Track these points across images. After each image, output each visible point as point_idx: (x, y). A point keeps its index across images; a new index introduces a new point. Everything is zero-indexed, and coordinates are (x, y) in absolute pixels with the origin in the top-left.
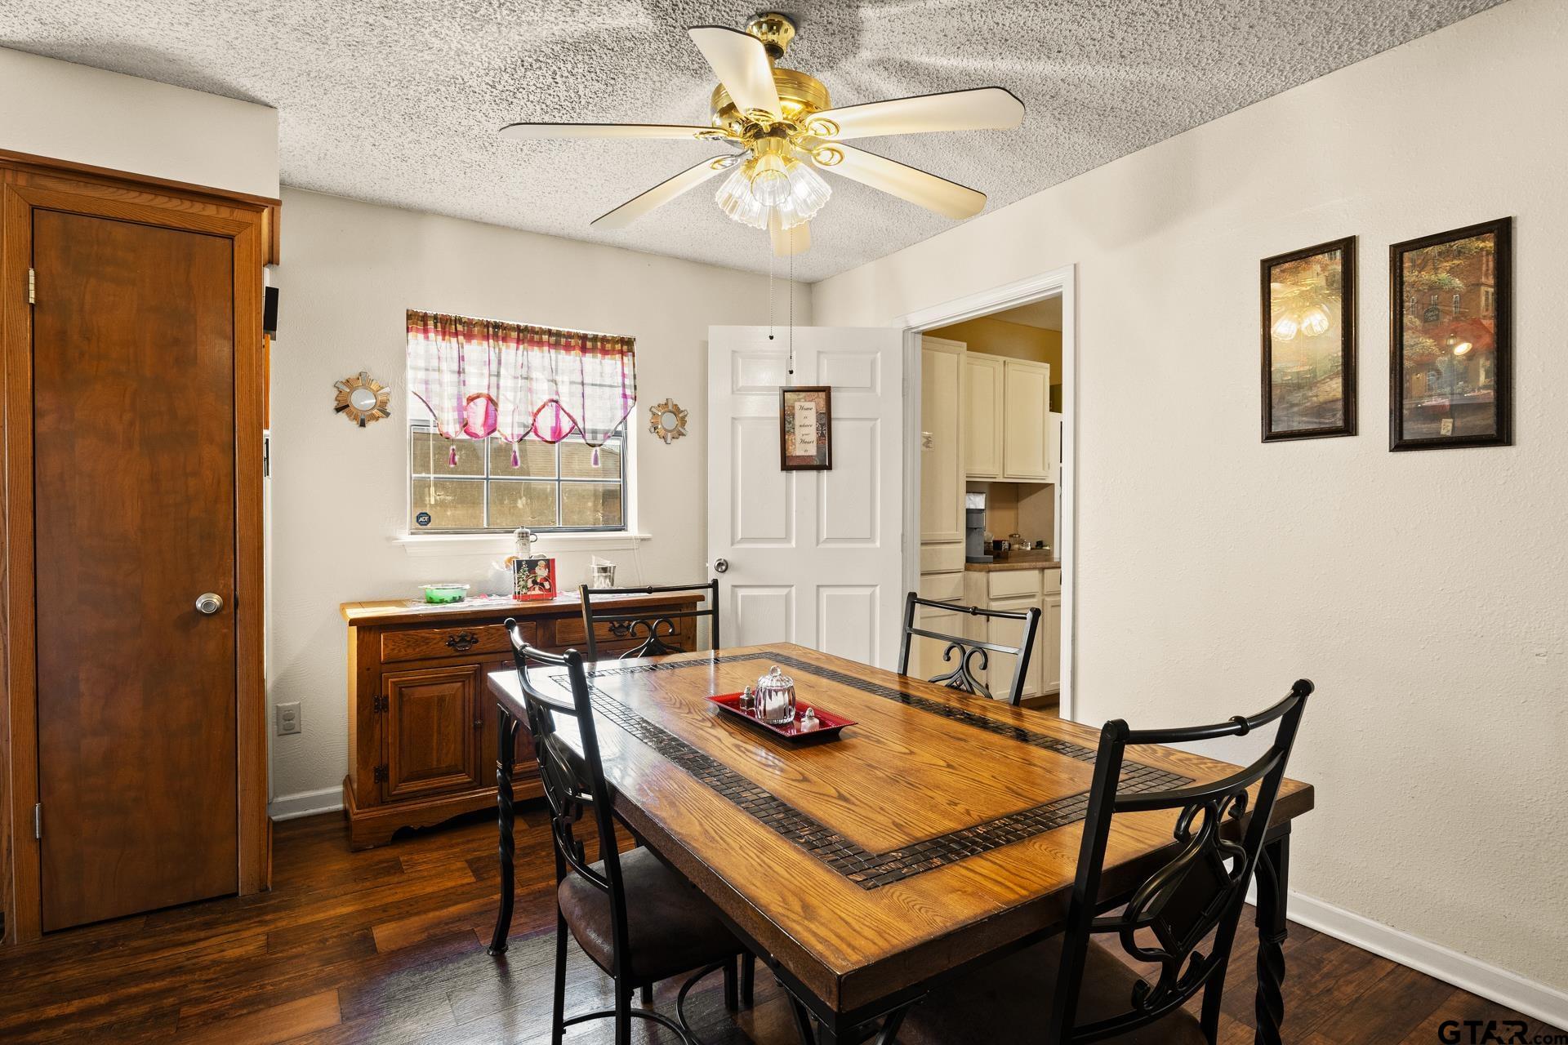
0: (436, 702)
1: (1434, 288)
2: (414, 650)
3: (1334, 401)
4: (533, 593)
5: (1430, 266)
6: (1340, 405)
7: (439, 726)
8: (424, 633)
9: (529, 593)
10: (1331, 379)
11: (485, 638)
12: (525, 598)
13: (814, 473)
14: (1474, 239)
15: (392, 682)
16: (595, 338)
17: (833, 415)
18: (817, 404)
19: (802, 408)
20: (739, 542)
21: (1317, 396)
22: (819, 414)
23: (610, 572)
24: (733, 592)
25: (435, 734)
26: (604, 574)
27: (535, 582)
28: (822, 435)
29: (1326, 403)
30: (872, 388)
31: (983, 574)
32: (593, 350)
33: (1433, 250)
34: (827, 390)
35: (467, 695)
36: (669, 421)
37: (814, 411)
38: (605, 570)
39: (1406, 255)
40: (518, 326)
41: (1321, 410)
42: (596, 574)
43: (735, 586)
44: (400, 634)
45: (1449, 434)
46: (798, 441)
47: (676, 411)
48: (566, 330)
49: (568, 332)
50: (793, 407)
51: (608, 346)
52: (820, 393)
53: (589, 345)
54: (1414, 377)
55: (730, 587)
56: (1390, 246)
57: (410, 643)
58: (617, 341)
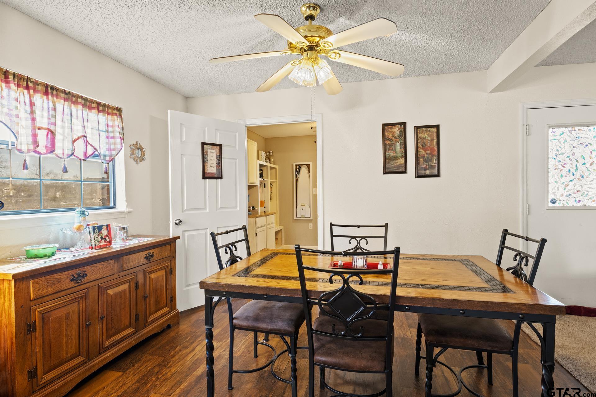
0: (65, 317)
1: (424, 138)
2: (52, 287)
3: (402, 164)
4: (102, 244)
5: (423, 133)
6: (403, 165)
7: (67, 332)
8: (57, 276)
9: (100, 244)
10: (401, 158)
11: (90, 273)
12: (99, 247)
13: (215, 180)
14: (432, 128)
15: (39, 312)
16: (104, 105)
17: (223, 157)
18: (216, 151)
19: (211, 152)
20: (185, 211)
21: (398, 163)
22: (217, 155)
23: (126, 230)
24: (183, 233)
25: (64, 338)
26: (123, 231)
27: (102, 238)
28: (218, 164)
29: (400, 165)
30: (235, 147)
31: (254, 219)
32: (103, 111)
33: (424, 129)
34: (220, 146)
35: (81, 309)
36: (138, 153)
37: (215, 154)
38: (124, 228)
39: (418, 129)
40: (65, 91)
41: (399, 166)
42: (118, 231)
43: (183, 231)
44: (43, 279)
45: (428, 174)
46: (209, 166)
47: (141, 149)
48: (90, 98)
49: (91, 99)
50: (207, 152)
51: (110, 111)
52: (217, 147)
53: (101, 108)
54: (420, 160)
55: (182, 232)
56: (415, 127)
57: (49, 284)
58: (115, 109)
